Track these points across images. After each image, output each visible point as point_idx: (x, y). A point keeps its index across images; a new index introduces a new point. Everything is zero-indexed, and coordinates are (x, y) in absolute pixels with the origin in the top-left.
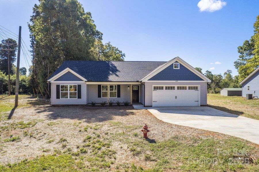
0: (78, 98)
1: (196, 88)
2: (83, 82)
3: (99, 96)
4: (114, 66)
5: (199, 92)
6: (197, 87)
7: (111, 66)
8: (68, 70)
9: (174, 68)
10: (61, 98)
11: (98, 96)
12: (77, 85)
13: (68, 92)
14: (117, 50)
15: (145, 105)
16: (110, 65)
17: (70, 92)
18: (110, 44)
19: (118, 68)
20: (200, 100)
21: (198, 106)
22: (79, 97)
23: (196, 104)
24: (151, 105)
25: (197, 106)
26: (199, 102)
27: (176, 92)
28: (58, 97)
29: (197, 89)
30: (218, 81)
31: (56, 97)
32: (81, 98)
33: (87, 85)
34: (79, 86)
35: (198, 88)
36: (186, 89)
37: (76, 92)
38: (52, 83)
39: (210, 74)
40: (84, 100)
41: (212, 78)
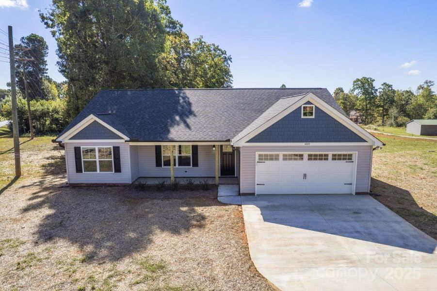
0: (115, 172)
1: (348, 158)
2: (123, 141)
3: (158, 164)
4: (189, 102)
5: (355, 165)
6: (351, 155)
7: (181, 101)
8: (92, 118)
9: (303, 117)
10: (85, 171)
11: (155, 163)
12: (112, 147)
13: (96, 161)
14: (217, 49)
15: (241, 192)
16: (180, 98)
17: (99, 161)
18: (203, 40)
19: (194, 108)
20: (354, 183)
21: (351, 195)
22: (118, 169)
23: (346, 190)
24: (252, 192)
25: (348, 193)
26: (354, 187)
27: (305, 165)
28: (79, 170)
29: (351, 159)
30: (404, 102)
31: (75, 169)
32: (122, 171)
33: (130, 146)
34: (117, 150)
35: (353, 157)
36: (327, 159)
37: (112, 161)
38: (66, 143)
39: (390, 88)
40: (126, 176)
41: (394, 97)
